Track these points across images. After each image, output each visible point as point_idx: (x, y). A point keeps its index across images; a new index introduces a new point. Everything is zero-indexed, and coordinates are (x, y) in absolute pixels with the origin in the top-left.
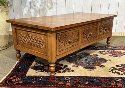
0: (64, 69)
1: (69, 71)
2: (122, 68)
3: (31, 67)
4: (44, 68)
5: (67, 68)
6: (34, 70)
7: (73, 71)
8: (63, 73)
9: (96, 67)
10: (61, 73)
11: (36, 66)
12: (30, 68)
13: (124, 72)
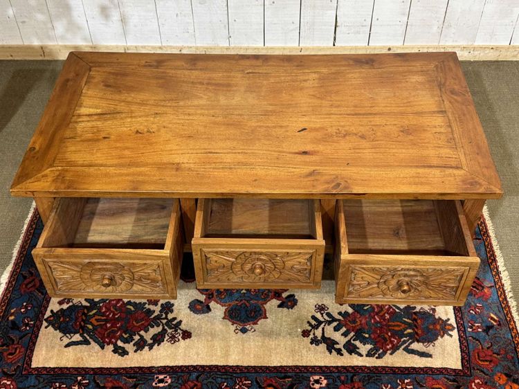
0: (158, 326)
1: (173, 339)
2: (350, 310)
3: (48, 314)
4: (93, 320)
5: (170, 316)
6: (59, 334)
7: (187, 335)
8: (151, 347)
9: (268, 306)
10: (147, 348)
11: (65, 306)
12: (45, 324)
13: (349, 337)
